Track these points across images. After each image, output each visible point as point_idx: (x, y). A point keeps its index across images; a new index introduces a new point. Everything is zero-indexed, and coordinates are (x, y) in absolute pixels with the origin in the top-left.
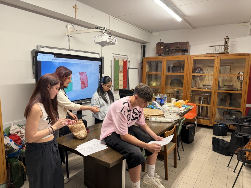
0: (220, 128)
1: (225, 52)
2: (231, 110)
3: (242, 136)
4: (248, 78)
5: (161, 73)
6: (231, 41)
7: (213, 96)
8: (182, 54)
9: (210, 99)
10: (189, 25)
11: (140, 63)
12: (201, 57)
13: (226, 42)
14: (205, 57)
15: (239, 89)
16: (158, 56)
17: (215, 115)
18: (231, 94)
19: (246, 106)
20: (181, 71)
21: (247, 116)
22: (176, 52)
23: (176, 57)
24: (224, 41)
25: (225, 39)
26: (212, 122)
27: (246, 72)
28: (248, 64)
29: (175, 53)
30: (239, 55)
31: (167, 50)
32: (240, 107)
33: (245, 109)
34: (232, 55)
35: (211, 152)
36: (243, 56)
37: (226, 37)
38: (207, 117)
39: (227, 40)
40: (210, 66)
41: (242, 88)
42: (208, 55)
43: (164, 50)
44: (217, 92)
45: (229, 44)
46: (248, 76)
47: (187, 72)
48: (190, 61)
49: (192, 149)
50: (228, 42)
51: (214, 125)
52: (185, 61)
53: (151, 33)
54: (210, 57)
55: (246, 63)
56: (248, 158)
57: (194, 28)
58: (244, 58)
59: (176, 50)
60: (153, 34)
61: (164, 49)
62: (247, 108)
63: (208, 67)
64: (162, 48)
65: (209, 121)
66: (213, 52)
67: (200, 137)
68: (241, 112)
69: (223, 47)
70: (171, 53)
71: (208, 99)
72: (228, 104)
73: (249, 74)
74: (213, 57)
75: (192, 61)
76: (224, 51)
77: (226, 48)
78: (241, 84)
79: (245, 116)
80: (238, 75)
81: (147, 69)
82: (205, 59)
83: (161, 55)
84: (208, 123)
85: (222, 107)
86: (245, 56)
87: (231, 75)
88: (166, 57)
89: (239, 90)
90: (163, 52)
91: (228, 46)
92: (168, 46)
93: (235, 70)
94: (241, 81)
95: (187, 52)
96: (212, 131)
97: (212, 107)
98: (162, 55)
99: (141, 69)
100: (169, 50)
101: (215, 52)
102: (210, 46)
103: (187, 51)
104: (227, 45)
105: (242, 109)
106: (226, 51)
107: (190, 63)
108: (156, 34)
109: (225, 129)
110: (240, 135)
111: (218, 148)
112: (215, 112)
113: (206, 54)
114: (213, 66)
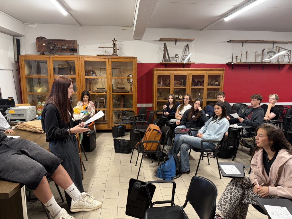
0: (118, 130)
1: (114, 55)
2: (125, 110)
3: (138, 131)
4: (136, 80)
5: (48, 76)
6: (119, 44)
7: (108, 99)
8: (71, 54)
9: (106, 102)
10: (75, 21)
11: (14, 62)
12: (92, 58)
13: (115, 45)
14: (96, 59)
15: (130, 90)
16: (40, 54)
17: (112, 118)
18: (123, 96)
19: (137, 106)
20: (72, 73)
21: (139, 114)
22: (63, 50)
23: (64, 57)
24: (112, 44)
25: (113, 41)
26: (111, 125)
27: (134, 74)
28: (135, 67)
29: (62, 52)
30: (127, 58)
31: (51, 47)
32: (132, 107)
33: (136, 108)
34: (121, 58)
35: (114, 154)
36: (130, 59)
37: (114, 40)
38: (105, 121)
39: (115, 42)
40: (102, 69)
41: (132, 90)
42: (99, 57)
43: (47, 48)
44: (112, 95)
45: (117, 46)
46: (136, 78)
47: (79, 75)
48: (81, 62)
49: (95, 156)
50: (116, 45)
51: (112, 128)
52: (75, 62)
53: (26, 24)
54: (101, 59)
55: (133, 67)
56: (146, 149)
57: (81, 25)
58: (131, 62)
59: (62, 48)
60: (29, 25)
61: (47, 46)
62: (137, 107)
63: (100, 69)
64: (44, 44)
65: (107, 125)
66: (103, 54)
67: (101, 143)
68: (133, 112)
69: (112, 49)
70: (57, 52)
71: (104, 103)
72: (123, 106)
73: (136, 77)
74: (104, 59)
75: (83, 63)
76: (114, 53)
77: (115, 51)
78: (131, 86)
79: (137, 114)
80: (128, 78)
81: (26, 71)
82: (97, 60)
83: (43, 54)
84: (107, 127)
85: (117, 109)
86: (131, 60)
87: (122, 78)
88: (51, 57)
89: (130, 92)
90: (46, 50)
91: (116, 49)
92: (53, 43)
93: (124, 73)
94: (131, 83)
95: (77, 52)
96: (111, 134)
97: (109, 110)
98: (45, 53)
99: (16, 71)
100: (55, 48)
101: (105, 54)
102: (100, 47)
103: (75, 51)
104: (115, 47)
105: (134, 109)
106: (115, 53)
107: (81, 64)
108: (34, 26)
109: (123, 129)
110: (137, 131)
111: (120, 148)
112: (112, 115)
113: (97, 55)
114: (105, 69)
